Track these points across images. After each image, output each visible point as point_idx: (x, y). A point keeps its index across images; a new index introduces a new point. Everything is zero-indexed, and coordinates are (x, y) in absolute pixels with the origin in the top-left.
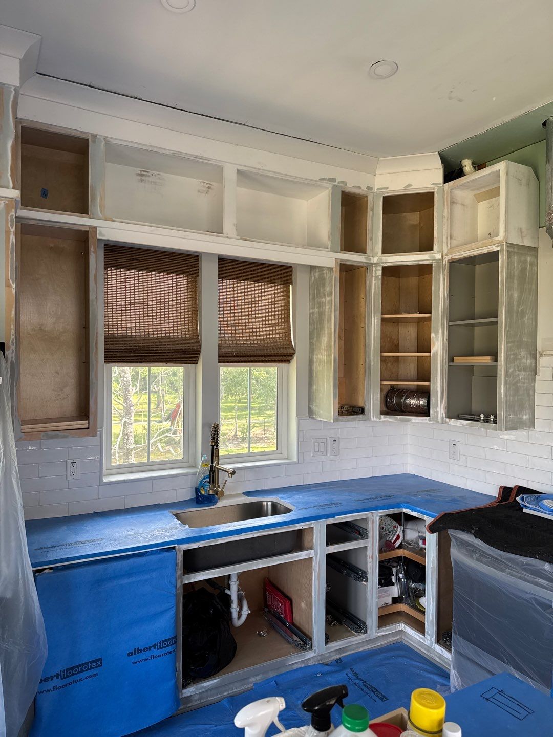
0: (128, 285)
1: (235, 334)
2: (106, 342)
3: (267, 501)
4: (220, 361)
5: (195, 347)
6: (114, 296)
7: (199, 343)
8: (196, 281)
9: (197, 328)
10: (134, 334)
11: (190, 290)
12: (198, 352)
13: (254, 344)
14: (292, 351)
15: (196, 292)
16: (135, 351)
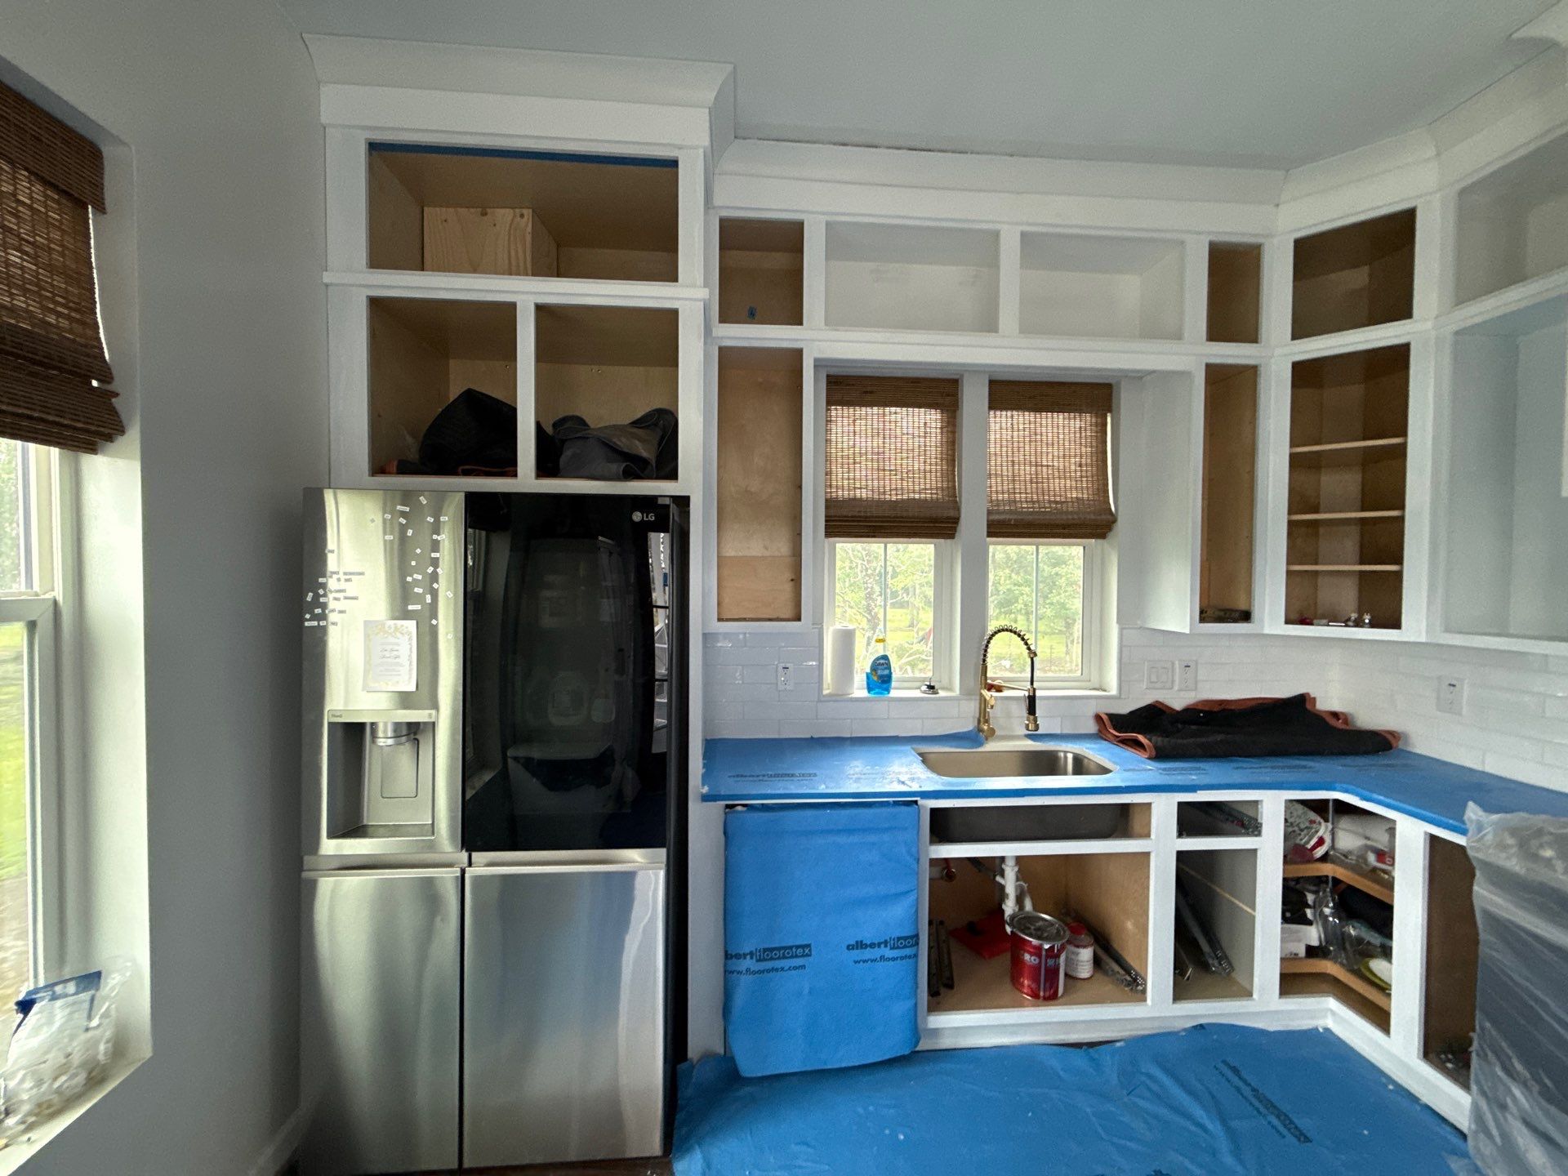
0: (857, 429)
1: (1015, 493)
2: (827, 507)
3: (1066, 752)
4: (990, 534)
5: (952, 513)
6: (840, 446)
7: (957, 506)
8: (955, 418)
9: (954, 486)
10: (864, 496)
11: (945, 430)
12: (956, 521)
13: (1045, 508)
14: (1109, 517)
15: (954, 432)
16: (866, 519)
